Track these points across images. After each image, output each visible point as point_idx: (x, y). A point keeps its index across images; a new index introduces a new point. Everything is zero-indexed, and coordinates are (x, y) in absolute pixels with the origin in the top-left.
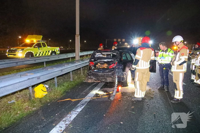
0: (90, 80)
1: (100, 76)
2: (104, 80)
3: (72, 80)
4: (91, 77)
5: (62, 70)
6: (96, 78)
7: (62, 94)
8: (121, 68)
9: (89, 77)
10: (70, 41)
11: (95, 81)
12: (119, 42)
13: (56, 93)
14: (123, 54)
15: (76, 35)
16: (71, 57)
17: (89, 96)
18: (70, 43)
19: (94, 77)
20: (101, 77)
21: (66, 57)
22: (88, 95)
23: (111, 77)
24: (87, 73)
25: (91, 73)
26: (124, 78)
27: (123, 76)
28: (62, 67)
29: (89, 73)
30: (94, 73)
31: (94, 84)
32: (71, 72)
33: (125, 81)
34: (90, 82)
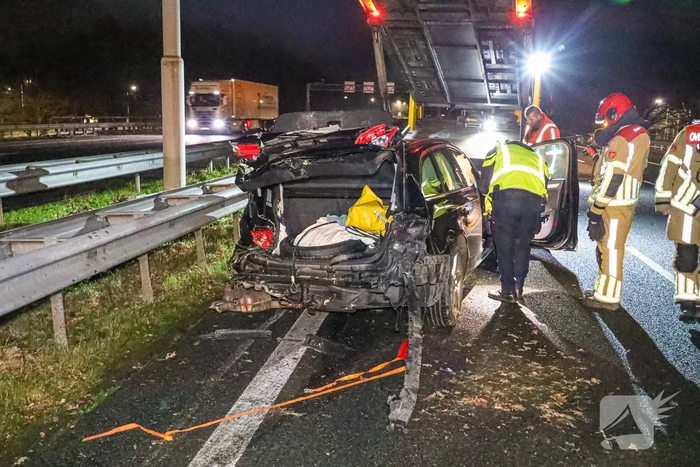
0: (249, 301)
1: (308, 281)
2: (327, 301)
3: (151, 300)
4: (258, 287)
5: (91, 253)
6: (282, 291)
7: (95, 390)
8: (419, 238)
9: (246, 285)
10: (134, 88)
11: (276, 304)
12: (369, 96)
13: (60, 385)
14: (424, 159)
15: (163, 60)
16: (141, 173)
17: (255, 395)
18: (130, 98)
19: (272, 285)
20: (312, 288)
21: (113, 172)
23: (366, 285)
24: (232, 261)
25: (257, 262)
26: (432, 288)
27: (428, 278)
28: (93, 236)
29: (245, 265)
30: (271, 265)
31: (271, 323)
32: (146, 256)
33: (437, 304)
34: (249, 309)
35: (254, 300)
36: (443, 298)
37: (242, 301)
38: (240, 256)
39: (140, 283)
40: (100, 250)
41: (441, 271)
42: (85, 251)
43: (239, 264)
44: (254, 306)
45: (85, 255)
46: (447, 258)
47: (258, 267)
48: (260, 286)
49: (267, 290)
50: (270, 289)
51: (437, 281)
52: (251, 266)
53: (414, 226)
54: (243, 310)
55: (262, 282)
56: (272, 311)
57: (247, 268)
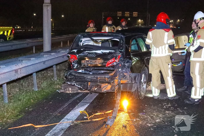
0: (70, 89)
1: (89, 81)
2: (96, 89)
5: (16, 71)
6: (81, 85)
8: (128, 67)
9: (69, 83)
11: (79, 91)
13: (6, 114)
14: (133, 40)
15: (44, 5)
16: (35, 46)
17: (68, 118)
19: (78, 83)
20: (91, 84)
21: (25, 46)
22: (65, 118)
23: (110, 83)
24: (64, 75)
25: (72, 75)
26: (134, 85)
27: (131, 81)
28: (17, 65)
29: (69, 76)
30: (77, 76)
31: (77, 97)
32: (35, 73)
33: (136, 90)
34: (70, 92)
35: (72, 89)
36: (137, 88)
37: (68, 89)
38: (67, 73)
39: (33, 84)
40: (19, 70)
41: (137, 79)
42: (14, 70)
43: (66, 76)
44: (72, 91)
45: (14, 72)
46: (139, 75)
47: (73, 77)
48: (74, 83)
49: (76, 85)
50: (77, 85)
51: (135, 82)
52: (71, 77)
53: (126, 63)
54: (68, 92)
55: (74, 82)
56: (78, 93)
57: (69, 77)
